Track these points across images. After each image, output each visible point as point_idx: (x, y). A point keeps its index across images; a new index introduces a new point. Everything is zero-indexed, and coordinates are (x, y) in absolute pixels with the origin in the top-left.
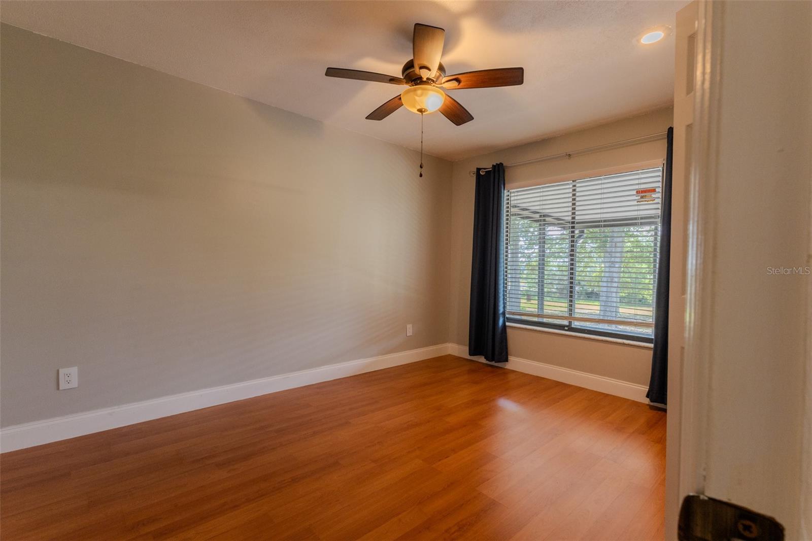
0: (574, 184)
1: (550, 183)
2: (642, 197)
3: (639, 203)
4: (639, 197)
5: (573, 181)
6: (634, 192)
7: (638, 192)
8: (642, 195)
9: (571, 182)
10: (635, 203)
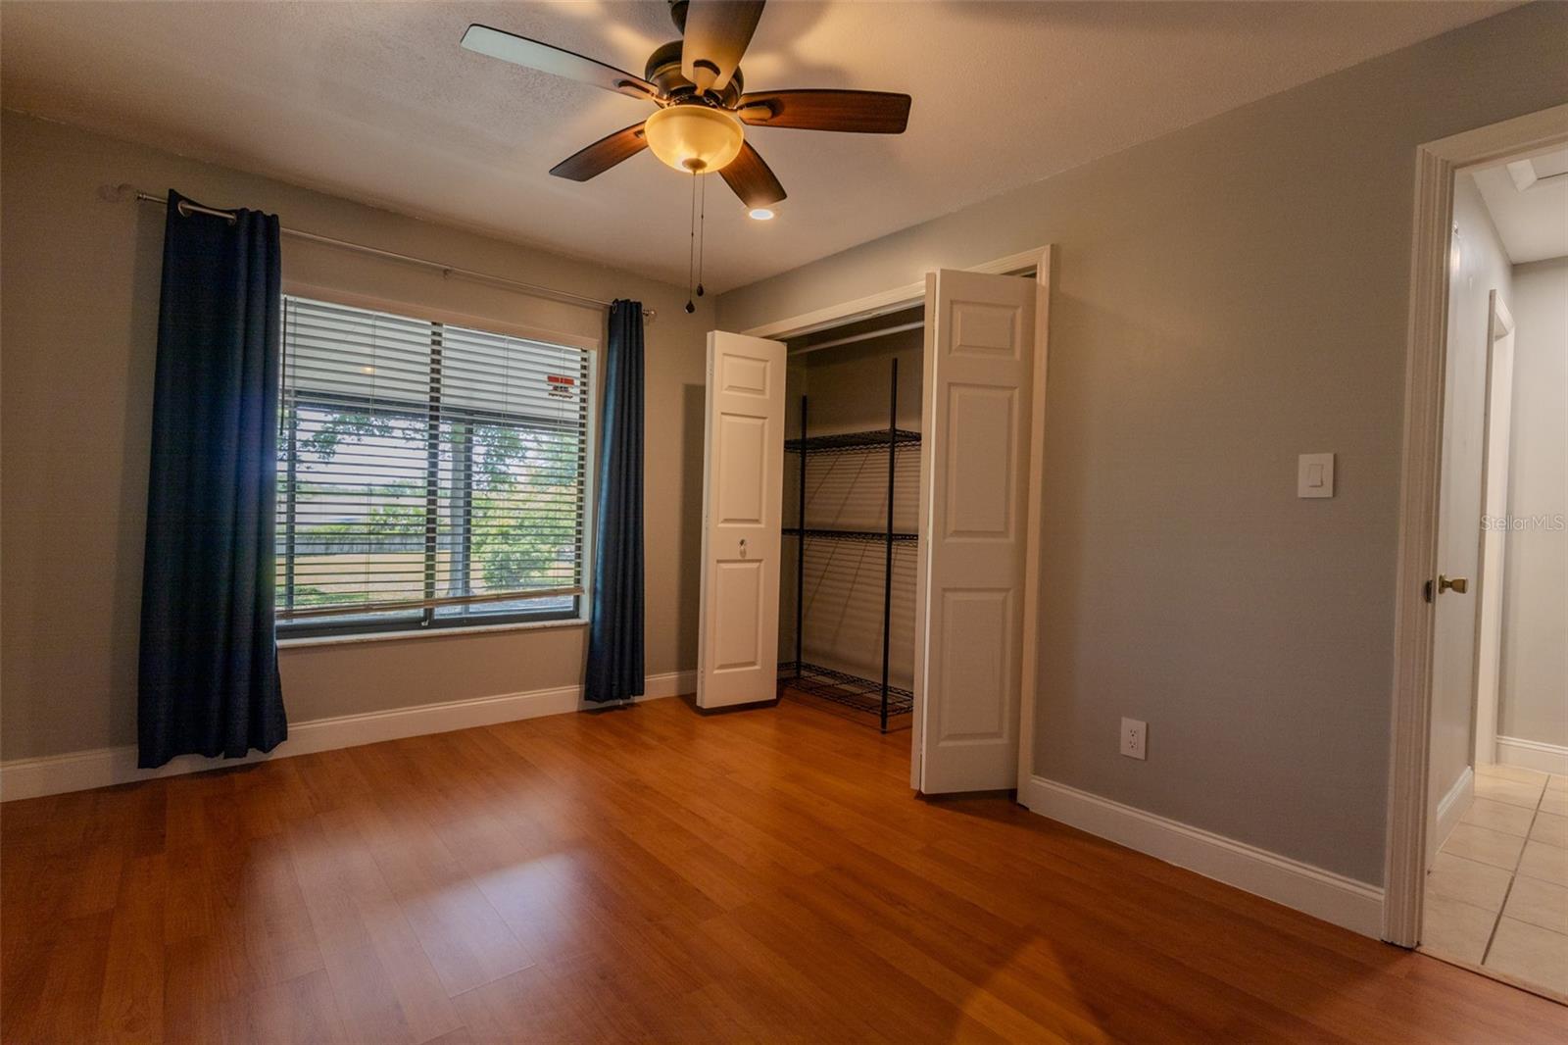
0: (436, 329)
1: (390, 313)
2: (556, 388)
3: (551, 397)
4: (551, 388)
5: (434, 324)
6: (545, 378)
7: (552, 379)
8: (559, 385)
9: (430, 324)
10: (545, 395)
